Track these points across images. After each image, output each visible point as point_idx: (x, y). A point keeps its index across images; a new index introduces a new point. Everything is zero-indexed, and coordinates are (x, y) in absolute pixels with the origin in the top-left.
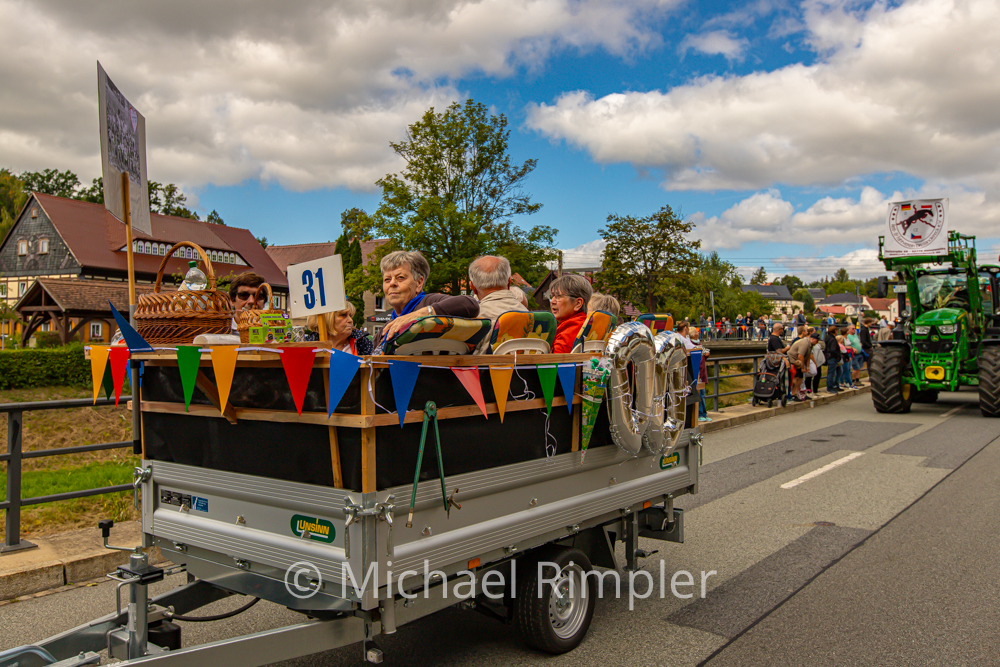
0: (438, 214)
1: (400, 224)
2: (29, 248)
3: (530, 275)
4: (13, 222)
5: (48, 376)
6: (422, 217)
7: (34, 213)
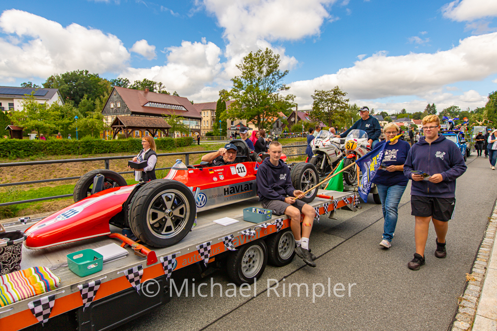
0: (253, 91)
1: (239, 95)
2: (114, 105)
3: (286, 112)
4: (108, 97)
5: (122, 149)
6: (247, 92)
7: (115, 93)
